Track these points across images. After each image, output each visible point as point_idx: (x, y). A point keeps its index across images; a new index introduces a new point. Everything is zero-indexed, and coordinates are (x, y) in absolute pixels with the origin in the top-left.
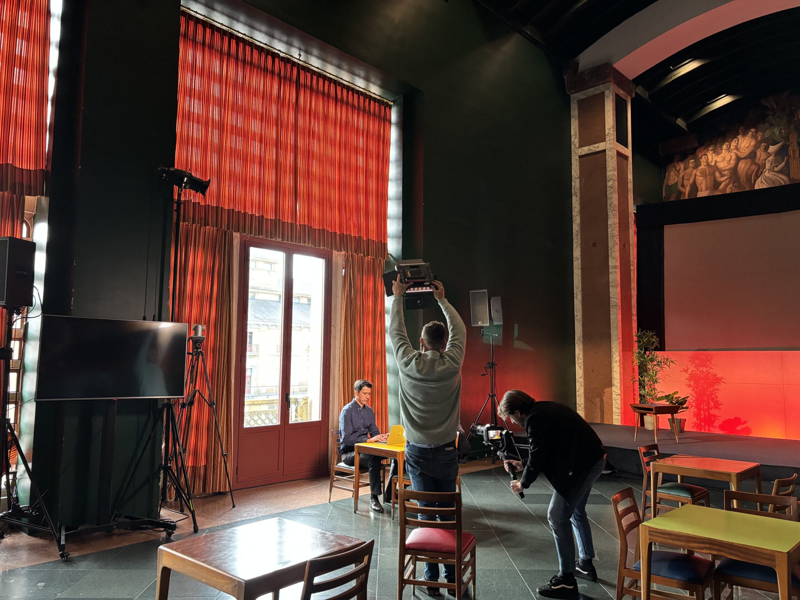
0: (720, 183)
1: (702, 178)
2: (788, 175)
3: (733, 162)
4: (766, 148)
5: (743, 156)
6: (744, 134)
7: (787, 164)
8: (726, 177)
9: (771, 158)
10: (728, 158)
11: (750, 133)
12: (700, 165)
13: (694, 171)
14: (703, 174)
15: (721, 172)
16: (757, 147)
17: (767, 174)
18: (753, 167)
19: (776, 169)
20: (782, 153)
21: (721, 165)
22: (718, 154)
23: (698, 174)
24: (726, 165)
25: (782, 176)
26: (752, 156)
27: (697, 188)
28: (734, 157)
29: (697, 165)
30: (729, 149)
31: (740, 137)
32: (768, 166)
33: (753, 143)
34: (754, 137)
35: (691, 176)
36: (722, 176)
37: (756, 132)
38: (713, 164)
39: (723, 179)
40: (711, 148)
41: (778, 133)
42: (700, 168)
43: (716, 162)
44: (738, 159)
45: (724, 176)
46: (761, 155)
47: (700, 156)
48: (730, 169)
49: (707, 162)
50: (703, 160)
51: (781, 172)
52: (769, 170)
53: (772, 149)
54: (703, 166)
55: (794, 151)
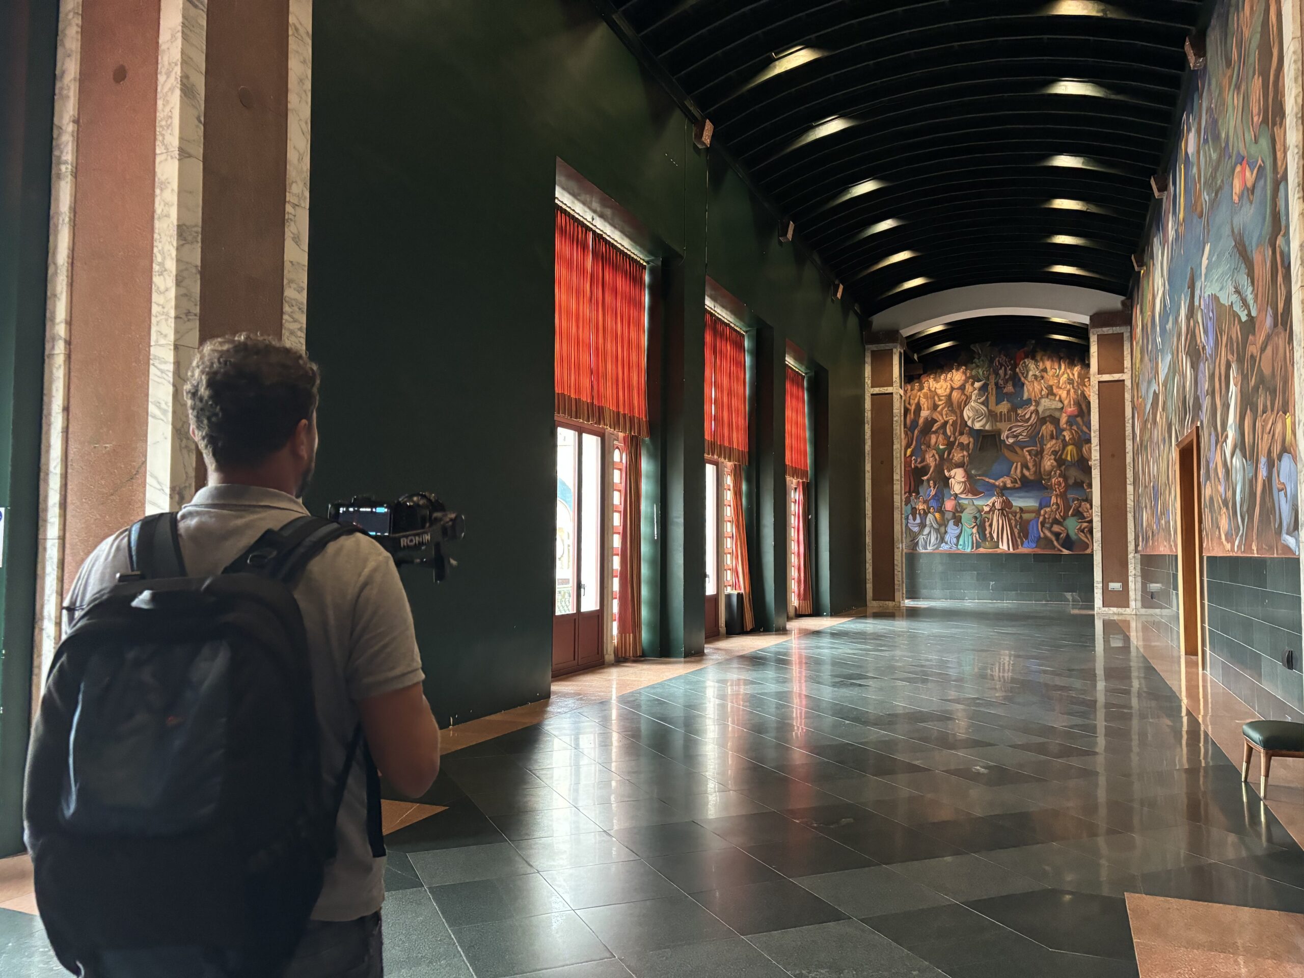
0: (938, 406)
1: (924, 400)
2: (987, 407)
3: (948, 391)
4: (973, 384)
5: (956, 387)
6: (957, 370)
7: (987, 398)
8: (943, 402)
9: (976, 392)
10: (945, 387)
11: (962, 370)
12: (923, 389)
13: (919, 393)
14: (926, 396)
15: (939, 396)
16: (966, 381)
17: (972, 404)
18: (963, 397)
19: (979, 401)
20: (984, 388)
21: (939, 392)
22: (938, 382)
23: (922, 396)
24: (943, 392)
25: (983, 407)
26: (962, 388)
27: (921, 407)
28: (949, 387)
29: (921, 389)
30: (945, 380)
31: (954, 371)
32: (973, 397)
33: (964, 378)
34: (964, 373)
35: (916, 397)
36: (940, 400)
37: (966, 370)
38: (933, 389)
39: (940, 403)
40: (932, 376)
41: (981, 373)
42: (923, 391)
43: (936, 388)
44: (952, 389)
45: (942, 400)
46: (969, 388)
47: (923, 381)
48: (946, 396)
49: (929, 388)
50: (926, 385)
51: (982, 403)
52: (974, 401)
53: (977, 385)
54: (925, 390)
55: (992, 389)
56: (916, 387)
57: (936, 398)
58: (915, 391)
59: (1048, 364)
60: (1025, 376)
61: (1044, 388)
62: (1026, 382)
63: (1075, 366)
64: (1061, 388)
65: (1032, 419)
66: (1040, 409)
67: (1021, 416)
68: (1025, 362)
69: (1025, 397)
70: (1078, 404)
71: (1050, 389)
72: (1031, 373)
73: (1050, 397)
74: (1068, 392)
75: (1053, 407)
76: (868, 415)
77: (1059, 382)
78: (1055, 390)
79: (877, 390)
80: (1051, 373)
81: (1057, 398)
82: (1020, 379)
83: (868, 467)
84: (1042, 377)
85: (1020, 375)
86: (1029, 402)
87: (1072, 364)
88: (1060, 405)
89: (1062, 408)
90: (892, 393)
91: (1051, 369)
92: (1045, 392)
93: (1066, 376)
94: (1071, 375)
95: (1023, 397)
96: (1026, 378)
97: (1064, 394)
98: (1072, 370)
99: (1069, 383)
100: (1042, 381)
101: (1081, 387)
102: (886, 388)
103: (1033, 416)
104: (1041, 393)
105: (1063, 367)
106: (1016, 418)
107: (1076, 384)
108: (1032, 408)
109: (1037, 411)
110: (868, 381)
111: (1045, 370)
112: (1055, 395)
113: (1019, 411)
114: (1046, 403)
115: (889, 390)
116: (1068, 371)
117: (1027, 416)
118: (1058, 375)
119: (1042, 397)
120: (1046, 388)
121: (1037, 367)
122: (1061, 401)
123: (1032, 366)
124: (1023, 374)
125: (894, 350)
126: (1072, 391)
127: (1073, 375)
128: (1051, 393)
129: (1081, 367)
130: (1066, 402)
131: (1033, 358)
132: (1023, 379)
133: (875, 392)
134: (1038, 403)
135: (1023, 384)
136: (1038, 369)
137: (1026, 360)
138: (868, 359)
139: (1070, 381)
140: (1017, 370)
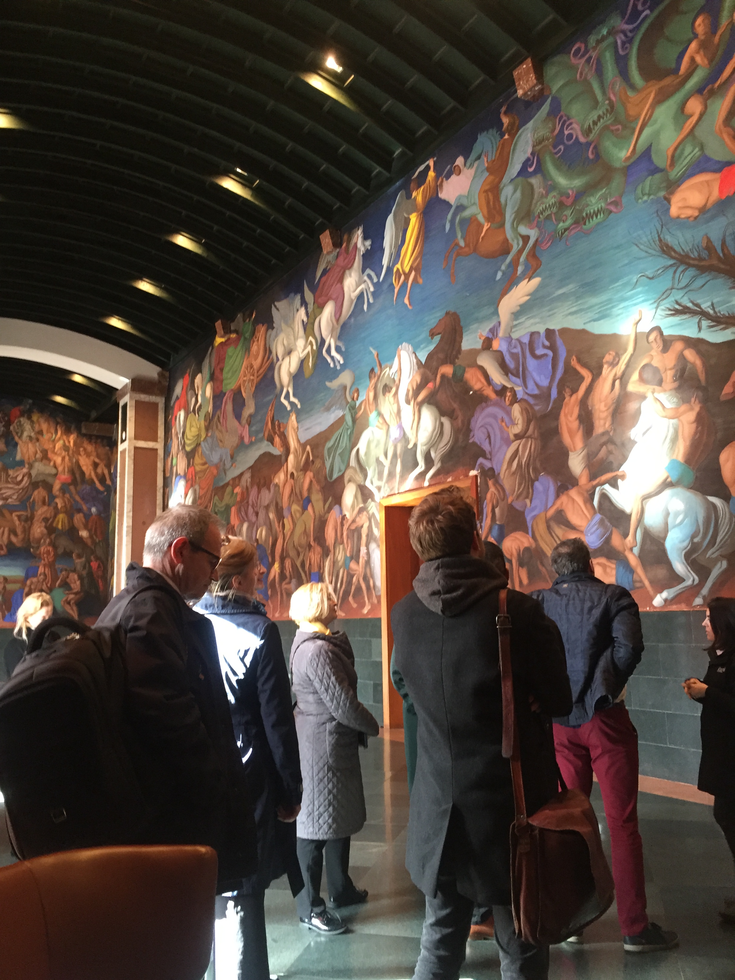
59: (44, 426)
60: (19, 434)
61: (39, 452)
62: (20, 442)
63: (72, 433)
64: (56, 454)
65: (24, 482)
66: (34, 473)
67: (12, 478)
68: (20, 422)
69: (18, 457)
70: (72, 472)
71: (45, 453)
72: (25, 434)
73: (44, 461)
74: (63, 459)
75: (47, 472)
77: (54, 447)
78: (50, 455)
80: (46, 436)
81: (52, 464)
82: (13, 438)
84: (38, 440)
85: (14, 434)
86: (21, 463)
87: (67, 431)
88: (54, 471)
89: (56, 475)
91: (47, 432)
92: (39, 455)
93: (61, 442)
94: (66, 442)
95: (15, 457)
96: (20, 437)
97: (59, 460)
98: (68, 437)
99: (65, 450)
100: (37, 444)
101: (75, 455)
103: (26, 479)
104: (35, 456)
105: (59, 433)
106: (7, 479)
107: (71, 452)
108: (25, 470)
109: (30, 475)
111: (41, 433)
112: (49, 460)
113: (11, 472)
114: (39, 468)
116: (65, 437)
117: (19, 478)
118: (54, 441)
119: (36, 460)
120: (41, 452)
121: (33, 428)
122: (55, 467)
123: (27, 426)
124: (17, 433)
126: (67, 458)
127: (69, 442)
128: (45, 457)
129: (78, 436)
130: (60, 469)
131: (29, 418)
132: (16, 438)
134: (31, 466)
135: (16, 444)
136: (33, 430)
137: (22, 419)
139: (66, 448)
140: (11, 428)
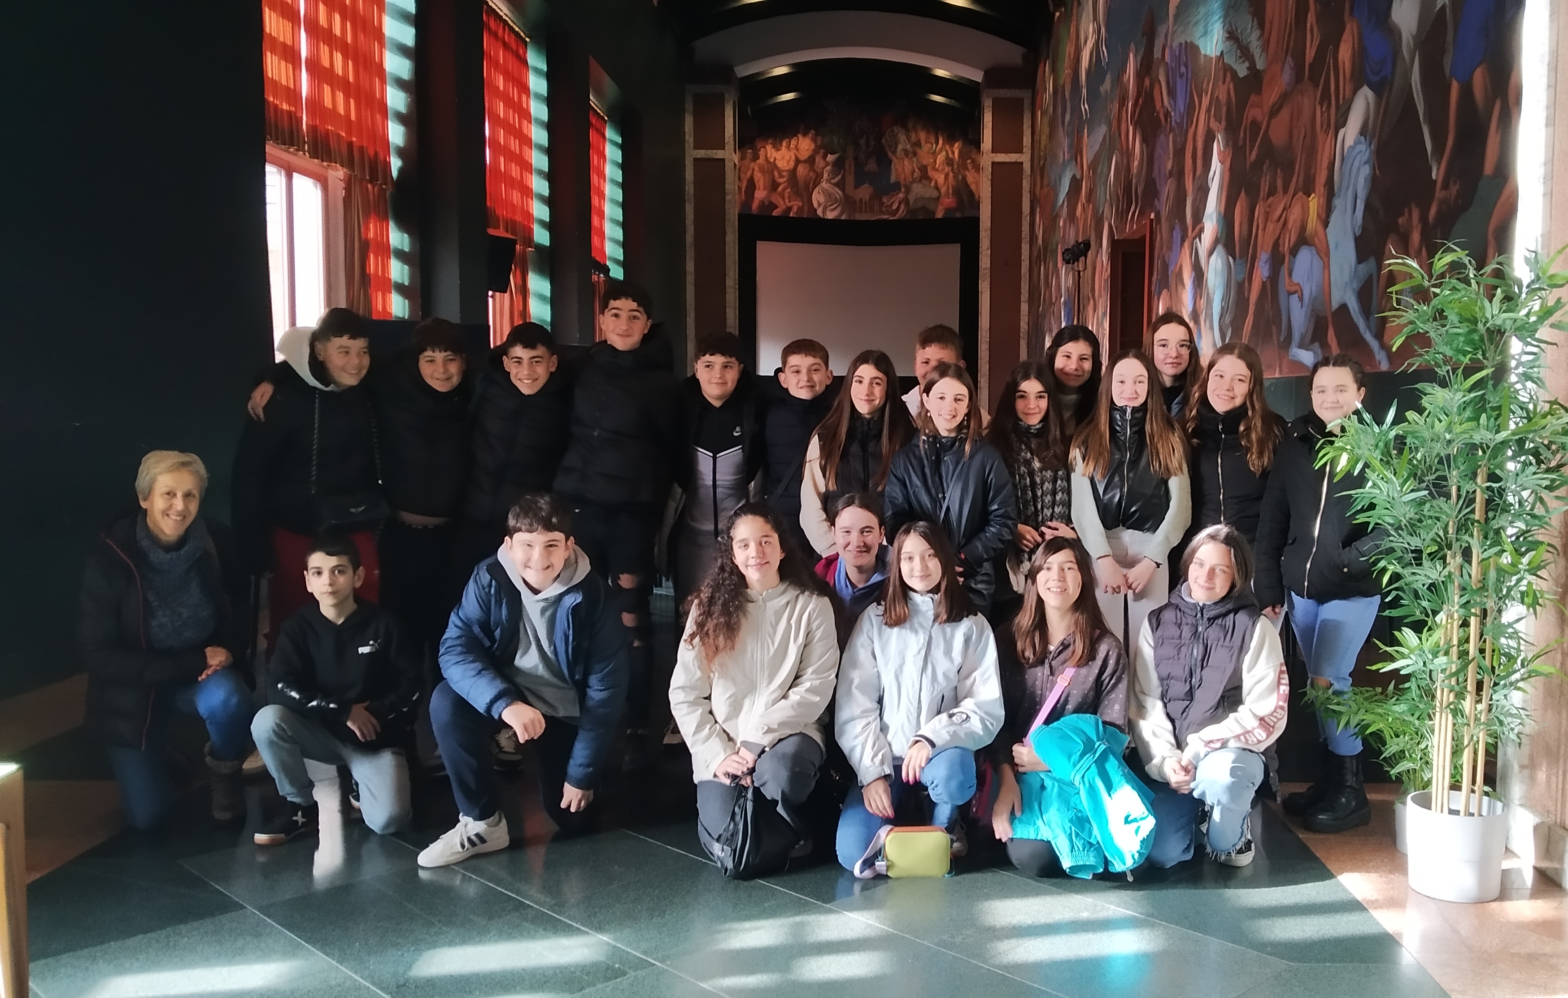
0: (779, 184)
1: (760, 175)
2: (843, 190)
3: (792, 164)
4: (825, 157)
5: (802, 159)
6: (805, 134)
7: (843, 177)
8: (785, 179)
9: (829, 168)
10: (787, 158)
11: (810, 135)
12: (759, 158)
13: (752, 164)
14: (762, 170)
15: (780, 171)
16: (816, 152)
17: (824, 184)
18: (811, 174)
19: (832, 181)
20: (838, 165)
21: (781, 164)
22: (778, 150)
23: (756, 168)
24: (785, 164)
25: (838, 190)
26: (811, 161)
27: (755, 186)
28: (793, 158)
29: (756, 158)
30: (788, 147)
31: (800, 136)
32: (825, 176)
33: (813, 147)
34: (814, 140)
35: (748, 169)
36: (781, 176)
37: (816, 135)
38: (772, 160)
39: (781, 180)
40: (770, 141)
41: (836, 141)
42: (758, 161)
43: (775, 159)
44: (798, 161)
45: (784, 177)
46: (819, 162)
47: (759, 147)
48: (788, 171)
49: (766, 157)
50: (762, 153)
51: (837, 185)
52: (827, 180)
53: (830, 158)
54: (761, 161)
55: (850, 166)
56: (748, 155)
57: (776, 173)
58: (747, 162)
59: (922, 135)
60: (892, 149)
61: (916, 170)
62: (894, 159)
63: (956, 141)
64: (937, 170)
65: (901, 211)
66: (911, 198)
67: (887, 206)
68: (893, 131)
69: (893, 179)
70: (957, 192)
71: (924, 169)
72: (900, 147)
73: (924, 181)
74: (947, 175)
75: (927, 196)
76: (690, 189)
77: (935, 162)
78: (930, 173)
79: (701, 153)
80: (926, 147)
81: (933, 184)
82: (886, 154)
83: (690, 267)
84: (915, 154)
85: (887, 149)
86: (897, 187)
87: (951, 139)
88: (935, 194)
89: (938, 198)
90: (724, 160)
91: (926, 142)
92: (917, 174)
93: (944, 153)
94: (950, 153)
95: (889, 179)
96: (894, 152)
97: (941, 178)
98: (952, 146)
99: (948, 164)
100: (915, 159)
101: (962, 171)
102: (715, 151)
103: (902, 207)
104: (913, 175)
105: (941, 142)
106: (881, 208)
107: (956, 166)
108: (901, 195)
109: (906, 201)
110: (689, 139)
111: (918, 144)
112: (930, 179)
113: (885, 200)
114: (918, 190)
115: (719, 154)
116: (947, 147)
117: (895, 207)
118: (934, 152)
119: (914, 181)
120: (919, 169)
121: (909, 139)
122: (937, 188)
123: (902, 137)
124: (890, 147)
125: (727, 96)
126: (951, 175)
127: (953, 153)
128: (924, 176)
129: (964, 144)
130: (943, 190)
131: (904, 126)
132: (890, 154)
133: (699, 157)
134: (908, 190)
135: (891, 162)
136: (909, 141)
137: (895, 128)
138: (689, 106)
139: (949, 161)
140: (883, 141)
